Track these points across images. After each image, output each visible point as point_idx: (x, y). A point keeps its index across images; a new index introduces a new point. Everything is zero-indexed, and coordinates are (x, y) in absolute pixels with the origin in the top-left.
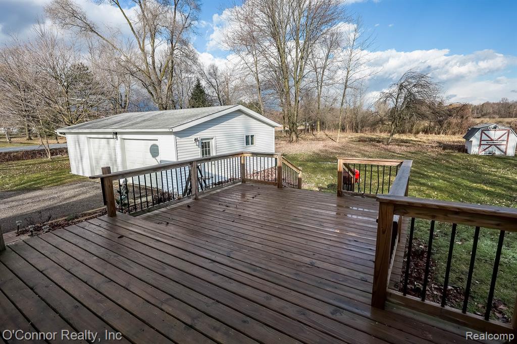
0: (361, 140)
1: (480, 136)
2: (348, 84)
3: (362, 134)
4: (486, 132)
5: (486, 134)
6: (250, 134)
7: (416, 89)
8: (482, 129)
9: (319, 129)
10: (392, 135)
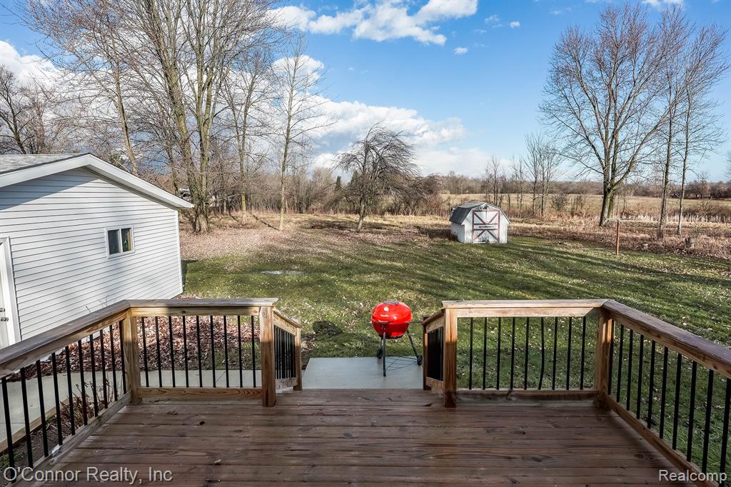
0: (315, 226)
1: (471, 219)
2: (291, 136)
3: (311, 216)
4: (478, 213)
5: (477, 216)
6: (118, 226)
7: (388, 152)
8: (474, 209)
9: (244, 208)
10: (363, 217)
